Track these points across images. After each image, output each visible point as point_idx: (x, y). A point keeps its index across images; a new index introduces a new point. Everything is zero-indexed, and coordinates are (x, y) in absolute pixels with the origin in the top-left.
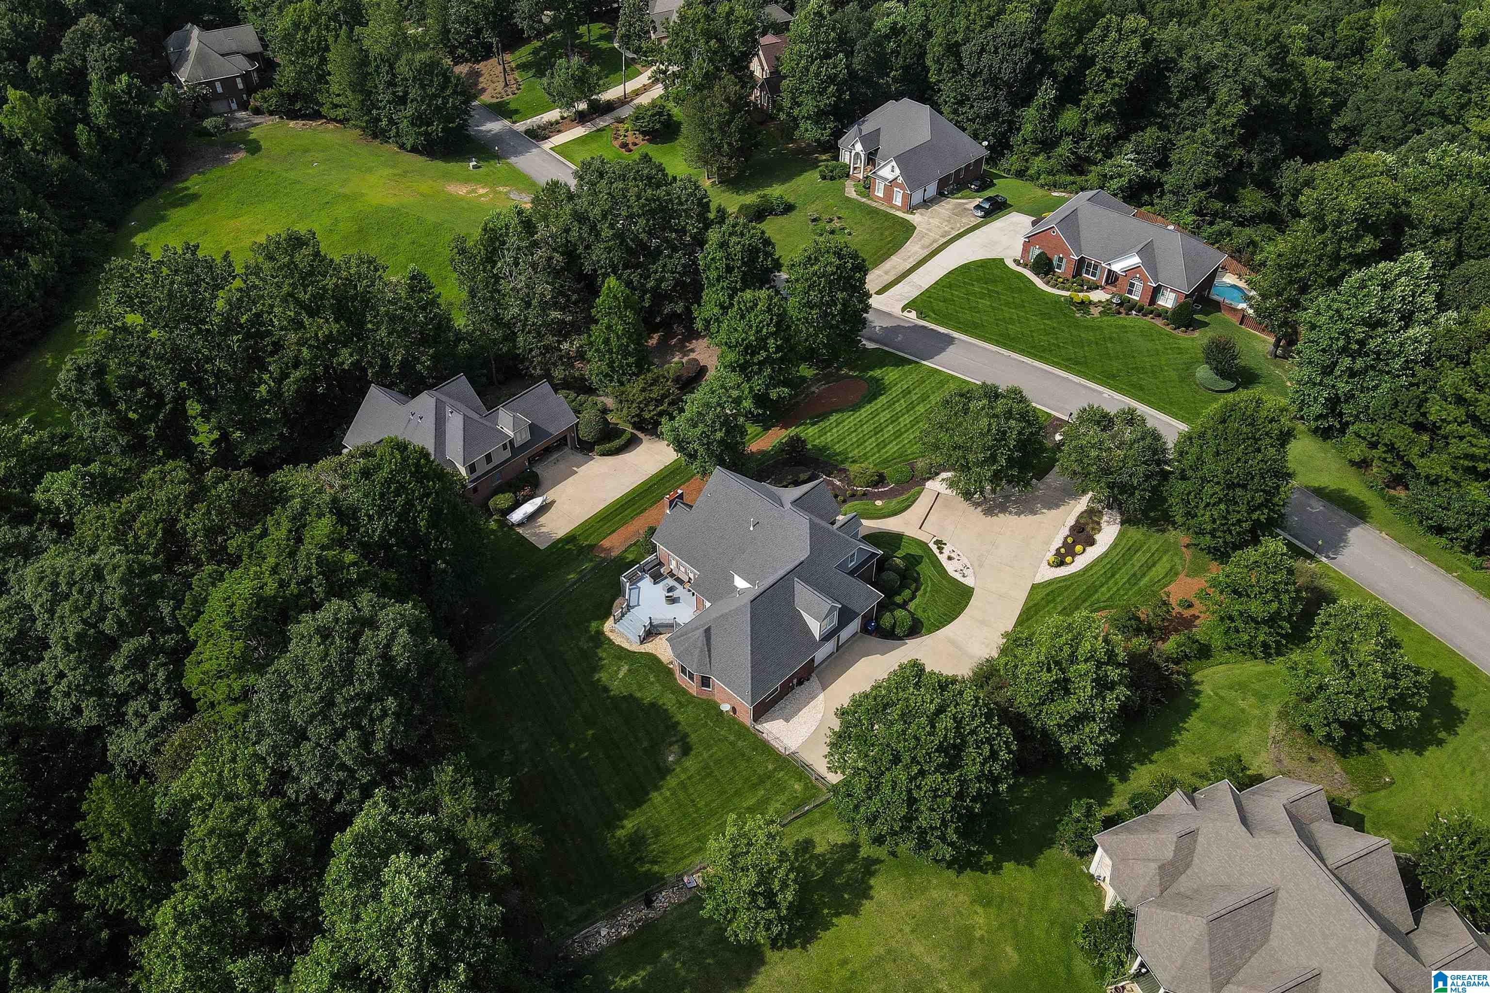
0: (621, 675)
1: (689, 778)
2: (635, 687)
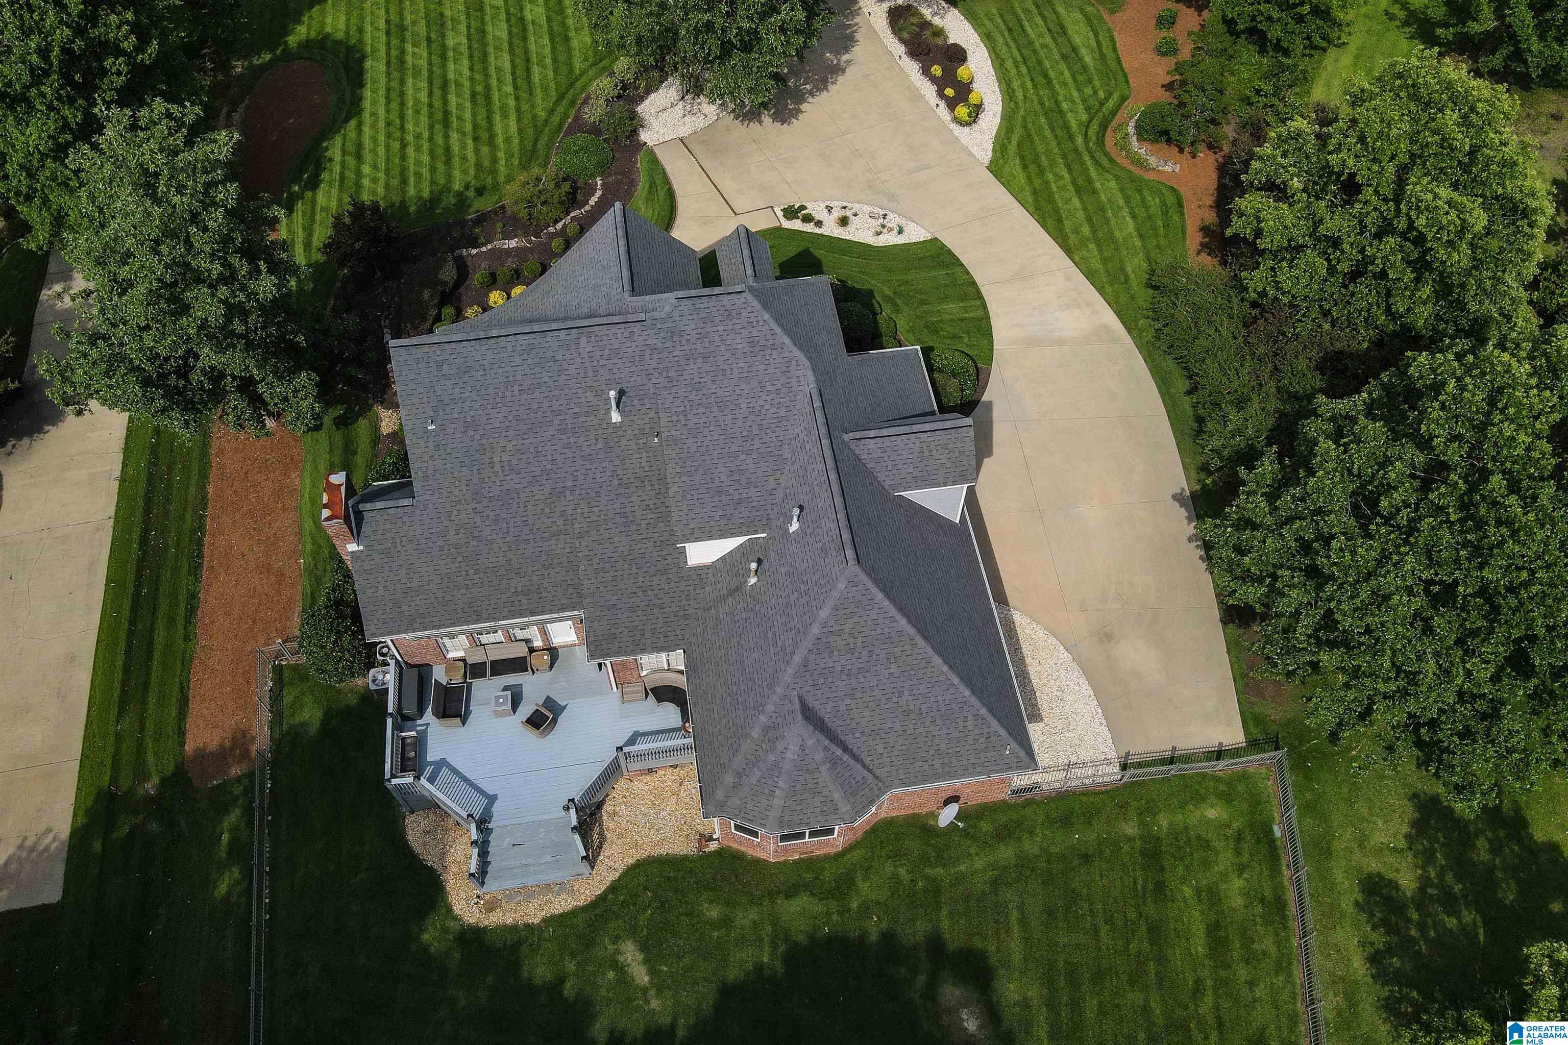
0: (640, 975)
1: (1054, 1020)
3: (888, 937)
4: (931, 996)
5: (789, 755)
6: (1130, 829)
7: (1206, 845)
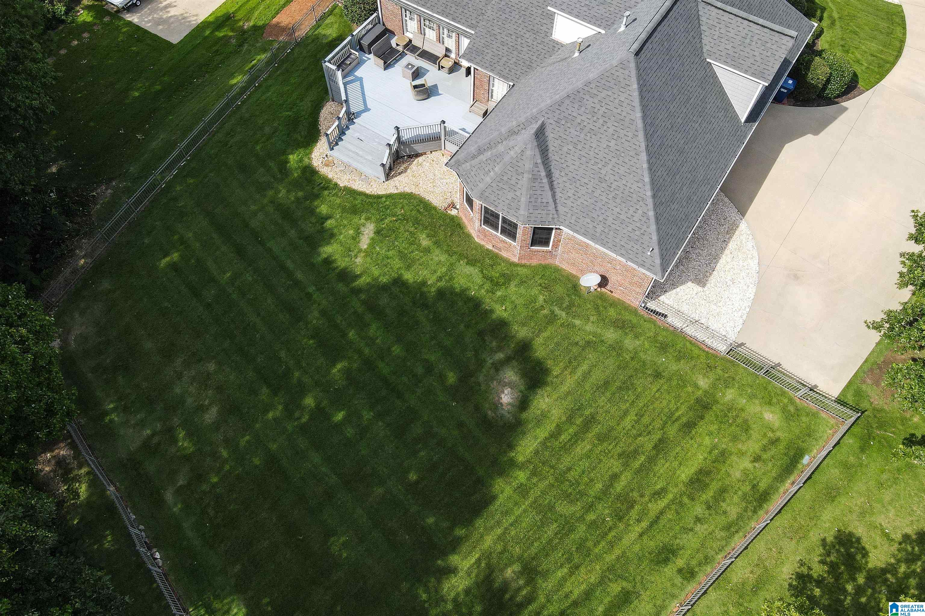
0: (364, 243)
1: (555, 435)
2: (397, 263)
4: (498, 367)
5: (512, 153)
6: (703, 383)
7: (746, 428)
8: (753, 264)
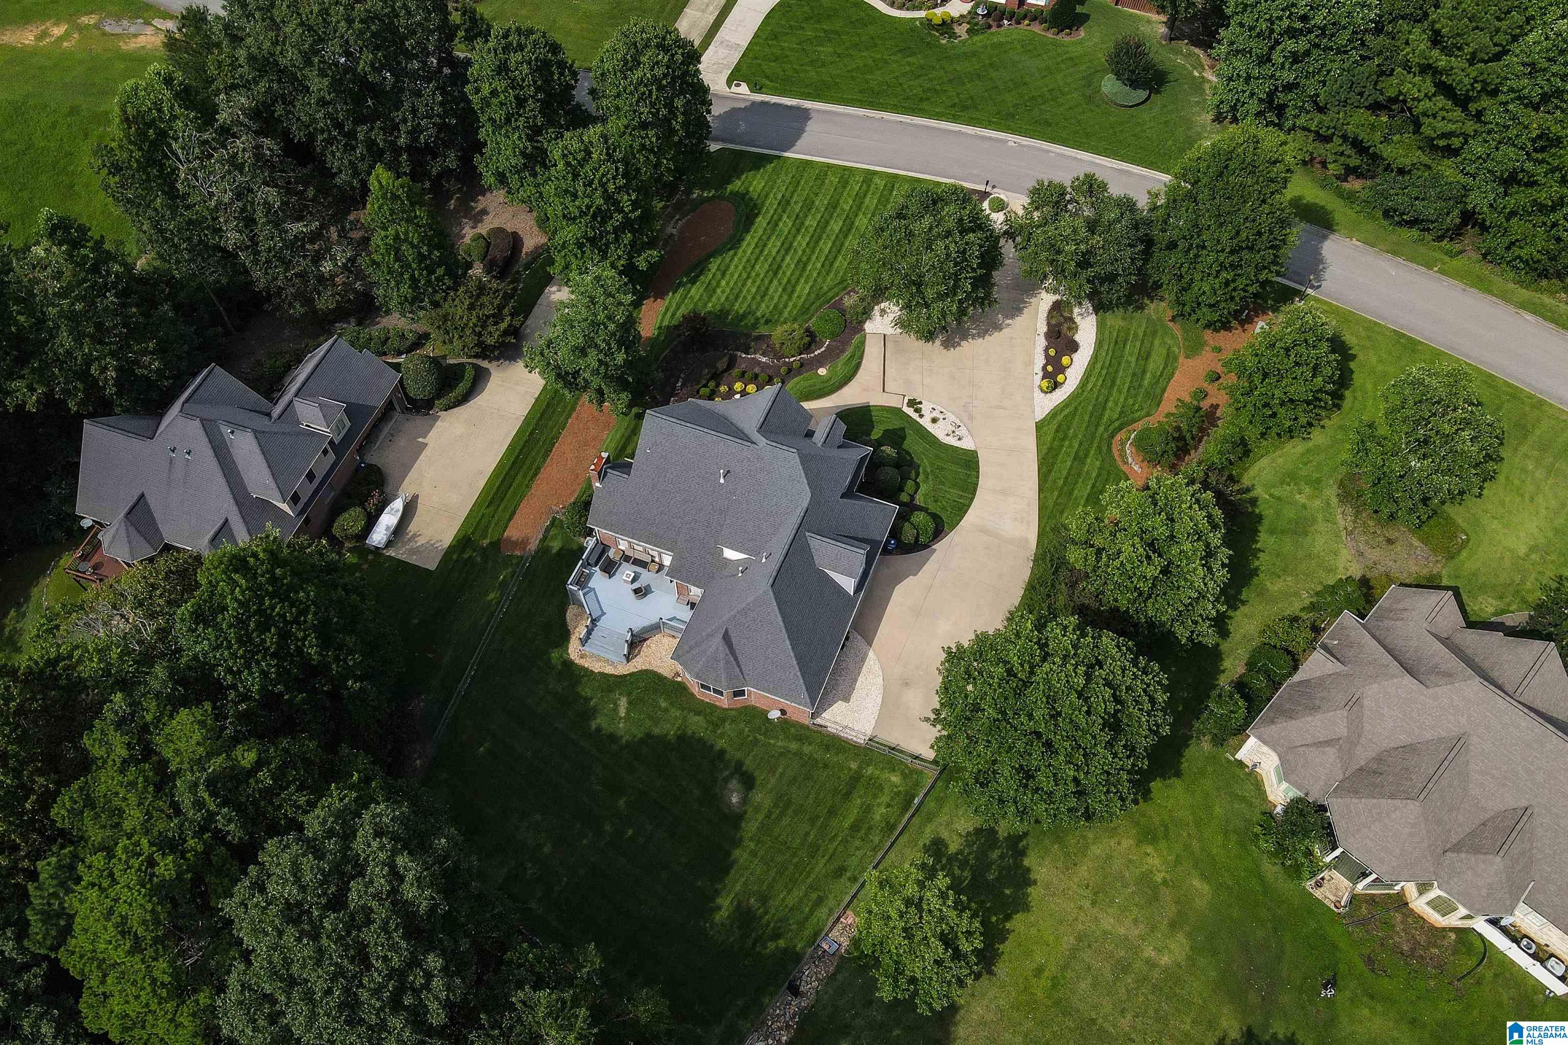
0: (622, 712)
3: (722, 752)
4: (726, 780)
7: (880, 788)
8: (880, 681)
